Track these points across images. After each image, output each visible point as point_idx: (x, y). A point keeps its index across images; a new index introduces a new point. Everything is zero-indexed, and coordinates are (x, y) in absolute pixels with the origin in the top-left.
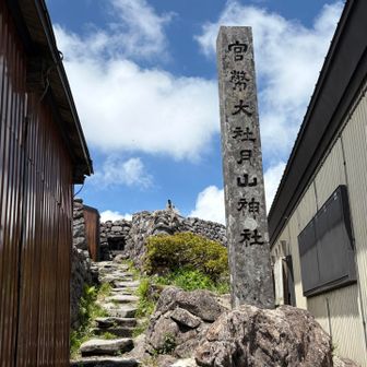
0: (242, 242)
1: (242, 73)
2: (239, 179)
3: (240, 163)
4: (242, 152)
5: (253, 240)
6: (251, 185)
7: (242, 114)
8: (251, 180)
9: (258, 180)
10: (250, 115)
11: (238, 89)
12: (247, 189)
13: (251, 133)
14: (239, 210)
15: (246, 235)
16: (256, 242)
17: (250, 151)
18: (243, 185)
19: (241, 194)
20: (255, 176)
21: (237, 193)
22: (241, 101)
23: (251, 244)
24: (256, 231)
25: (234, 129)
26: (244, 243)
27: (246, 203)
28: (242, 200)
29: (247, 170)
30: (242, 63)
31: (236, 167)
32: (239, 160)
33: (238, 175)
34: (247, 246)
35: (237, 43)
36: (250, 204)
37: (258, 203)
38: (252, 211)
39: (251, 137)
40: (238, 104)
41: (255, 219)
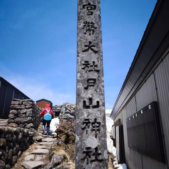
0: (83, 159)
1: (92, 23)
2: (84, 102)
3: (86, 88)
4: (89, 80)
5: (93, 158)
6: (94, 107)
7: (90, 51)
8: (94, 103)
9: (101, 103)
10: (96, 52)
11: (88, 34)
12: (90, 110)
13: (96, 66)
14: (83, 129)
15: (88, 152)
16: (96, 160)
17: (94, 80)
18: (88, 107)
19: (86, 115)
20: (98, 100)
21: (83, 115)
22: (90, 42)
23: (92, 161)
24: (96, 149)
25: (83, 62)
26: (86, 160)
27: (90, 123)
28: (86, 120)
29: (92, 95)
30: (92, 16)
31: (83, 92)
32: (85, 86)
33: (83, 98)
34: (87, 164)
35: (89, 4)
36: (93, 123)
37: (99, 123)
38: (94, 130)
39: (96, 68)
40: (88, 44)
41: (96, 137)
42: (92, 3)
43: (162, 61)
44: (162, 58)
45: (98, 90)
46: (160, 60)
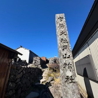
2: (63, 56)
3: (63, 50)
4: (64, 46)
5: (70, 81)
6: (68, 58)
7: (63, 34)
9: (70, 56)
10: (65, 35)
11: (61, 28)
12: (66, 59)
14: (64, 68)
17: (66, 46)
18: (65, 58)
19: (64, 61)
20: (69, 54)
21: (63, 61)
23: (70, 83)
24: (71, 77)
25: (61, 39)
26: (67, 82)
27: (67, 65)
28: (65, 63)
29: (66, 52)
30: (62, 22)
31: (62, 51)
32: (63, 49)
33: (63, 54)
34: (68, 84)
35: (60, 17)
36: (68, 65)
37: (71, 65)
38: (69, 68)
39: (66, 41)
40: (62, 32)
41: (70, 71)
42: (61, 17)
44: (92, 36)
45: (69, 50)
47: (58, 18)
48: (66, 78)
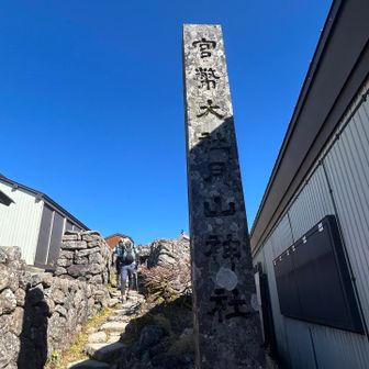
0: (211, 314)
1: (211, 70)
2: (206, 204)
3: (208, 180)
4: (211, 165)
5: (231, 310)
6: (226, 213)
8: (225, 206)
9: (237, 206)
10: (220, 117)
11: (205, 87)
12: (218, 220)
13: (224, 140)
14: (208, 254)
16: (237, 313)
17: (222, 164)
18: (213, 214)
19: (210, 228)
20: (231, 200)
21: (204, 227)
22: (210, 102)
23: (228, 317)
24: (235, 292)
25: (199, 135)
26: (217, 313)
27: (219, 242)
28: (211, 237)
29: (219, 191)
30: (210, 59)
31: (202, 186)
32: (206, 176)
33: (205, 198)
34: (221, 321)
35: (204, 40)
36: (225, 244)
37: (237, 242)
38: (228, 256)
39: (224, 145)
40: (206, 104)
41: (233, 270)
42: (208, 39)
43: (338, 138)
44: (337, 132)
45: (231, 183)
46: (334, 137)
47: (194, 43)
48: (212, 299)
